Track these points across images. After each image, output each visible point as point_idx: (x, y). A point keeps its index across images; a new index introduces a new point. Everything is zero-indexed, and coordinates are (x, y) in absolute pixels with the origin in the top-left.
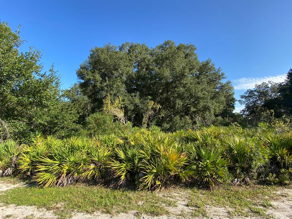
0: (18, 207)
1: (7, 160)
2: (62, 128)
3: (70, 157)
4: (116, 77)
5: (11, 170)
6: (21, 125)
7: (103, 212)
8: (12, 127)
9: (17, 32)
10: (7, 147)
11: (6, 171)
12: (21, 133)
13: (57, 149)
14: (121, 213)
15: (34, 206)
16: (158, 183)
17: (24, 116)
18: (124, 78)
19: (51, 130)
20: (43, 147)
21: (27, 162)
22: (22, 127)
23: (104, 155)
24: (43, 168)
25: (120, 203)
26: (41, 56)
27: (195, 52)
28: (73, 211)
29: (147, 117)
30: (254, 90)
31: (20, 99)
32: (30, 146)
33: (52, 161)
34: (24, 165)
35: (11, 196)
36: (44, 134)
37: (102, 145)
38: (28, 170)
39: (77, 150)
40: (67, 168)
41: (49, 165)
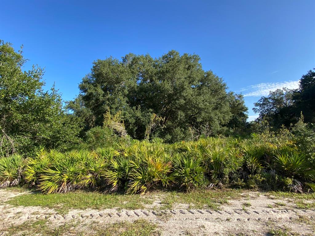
0: (26, 207)
1: (14, 171)
2: (65, 142)
3: (70, 168)
4: (118, 90)
5: (18, 180)
6: (26, 140)
7: (93, 209)
8: (18, 142)
9: (20, 52)
10: (14, 160)
11: (13, 182)
12: (26, 147)
13: (58, 161)
14: (106, 209)
15: (39, 207)
16: (143, 187)
17: (29, 132)
18: (126, 92)
19: (53, 144)
20: (46, 160)
21: (32, 173)
22: (27, 142)
23: (101, 166)
24: (46, 178)
25: (109, 203)
26: (43, 74)
27: (199, 62)
28: (70, 208)
29: (150, 130)
30: (268, 97)
31: (24, 117)
32: (34, 159)
33: (54, 172)
34: (30, 176)
35: (20, 200)
36: (47, 148)
37: (99, 157)
38: (33, 181)
39: (76, 162)
40: (67, 177)
41: (51, 175)
